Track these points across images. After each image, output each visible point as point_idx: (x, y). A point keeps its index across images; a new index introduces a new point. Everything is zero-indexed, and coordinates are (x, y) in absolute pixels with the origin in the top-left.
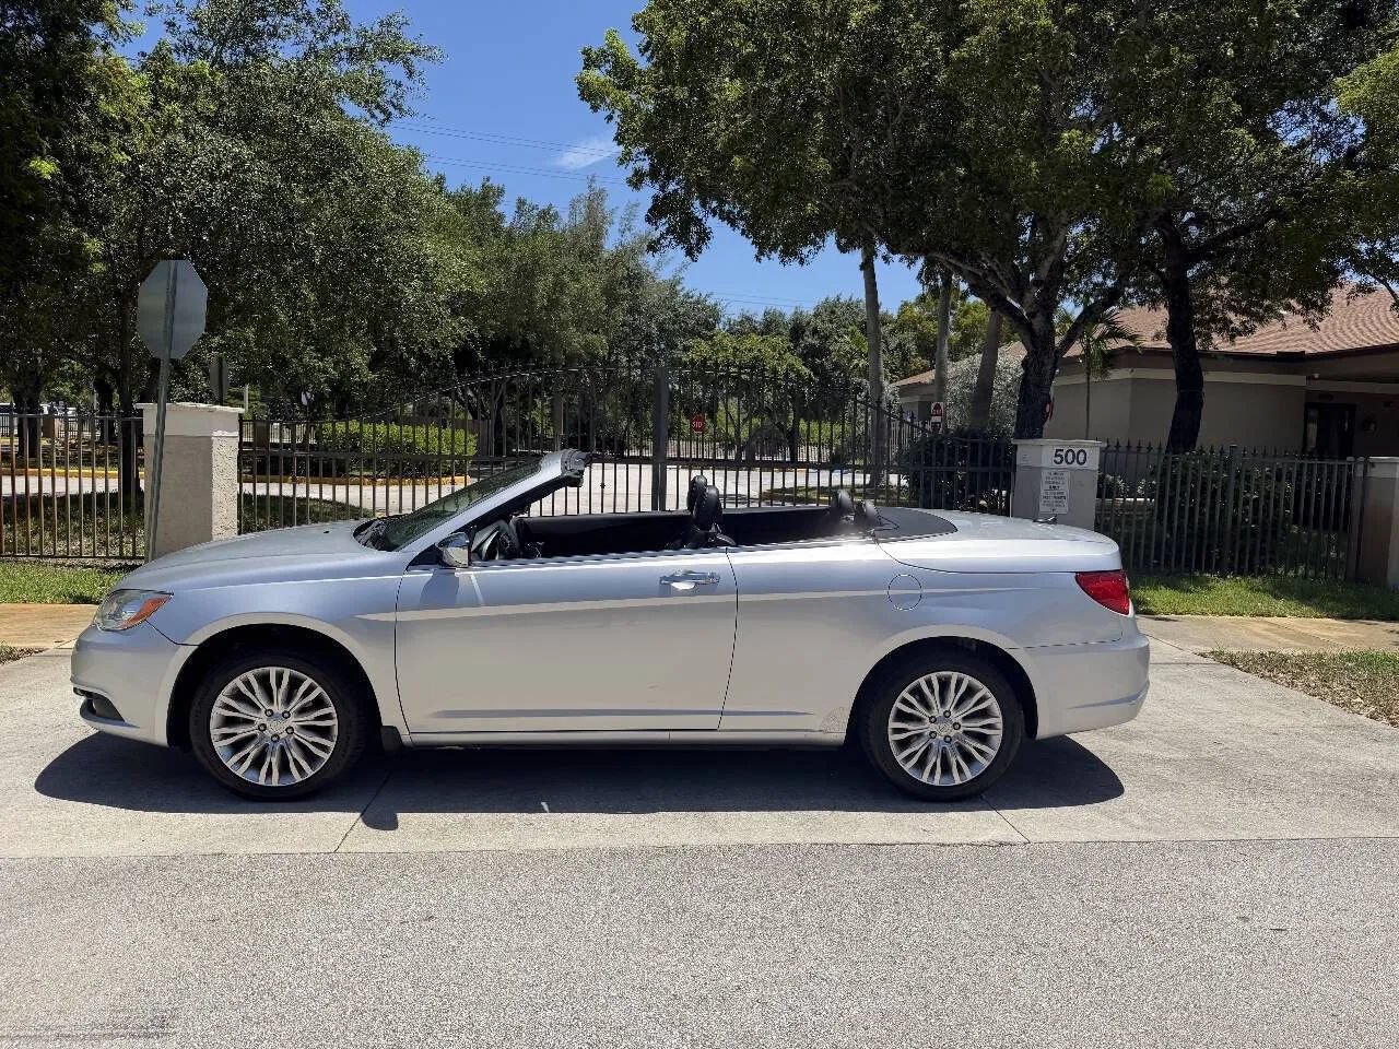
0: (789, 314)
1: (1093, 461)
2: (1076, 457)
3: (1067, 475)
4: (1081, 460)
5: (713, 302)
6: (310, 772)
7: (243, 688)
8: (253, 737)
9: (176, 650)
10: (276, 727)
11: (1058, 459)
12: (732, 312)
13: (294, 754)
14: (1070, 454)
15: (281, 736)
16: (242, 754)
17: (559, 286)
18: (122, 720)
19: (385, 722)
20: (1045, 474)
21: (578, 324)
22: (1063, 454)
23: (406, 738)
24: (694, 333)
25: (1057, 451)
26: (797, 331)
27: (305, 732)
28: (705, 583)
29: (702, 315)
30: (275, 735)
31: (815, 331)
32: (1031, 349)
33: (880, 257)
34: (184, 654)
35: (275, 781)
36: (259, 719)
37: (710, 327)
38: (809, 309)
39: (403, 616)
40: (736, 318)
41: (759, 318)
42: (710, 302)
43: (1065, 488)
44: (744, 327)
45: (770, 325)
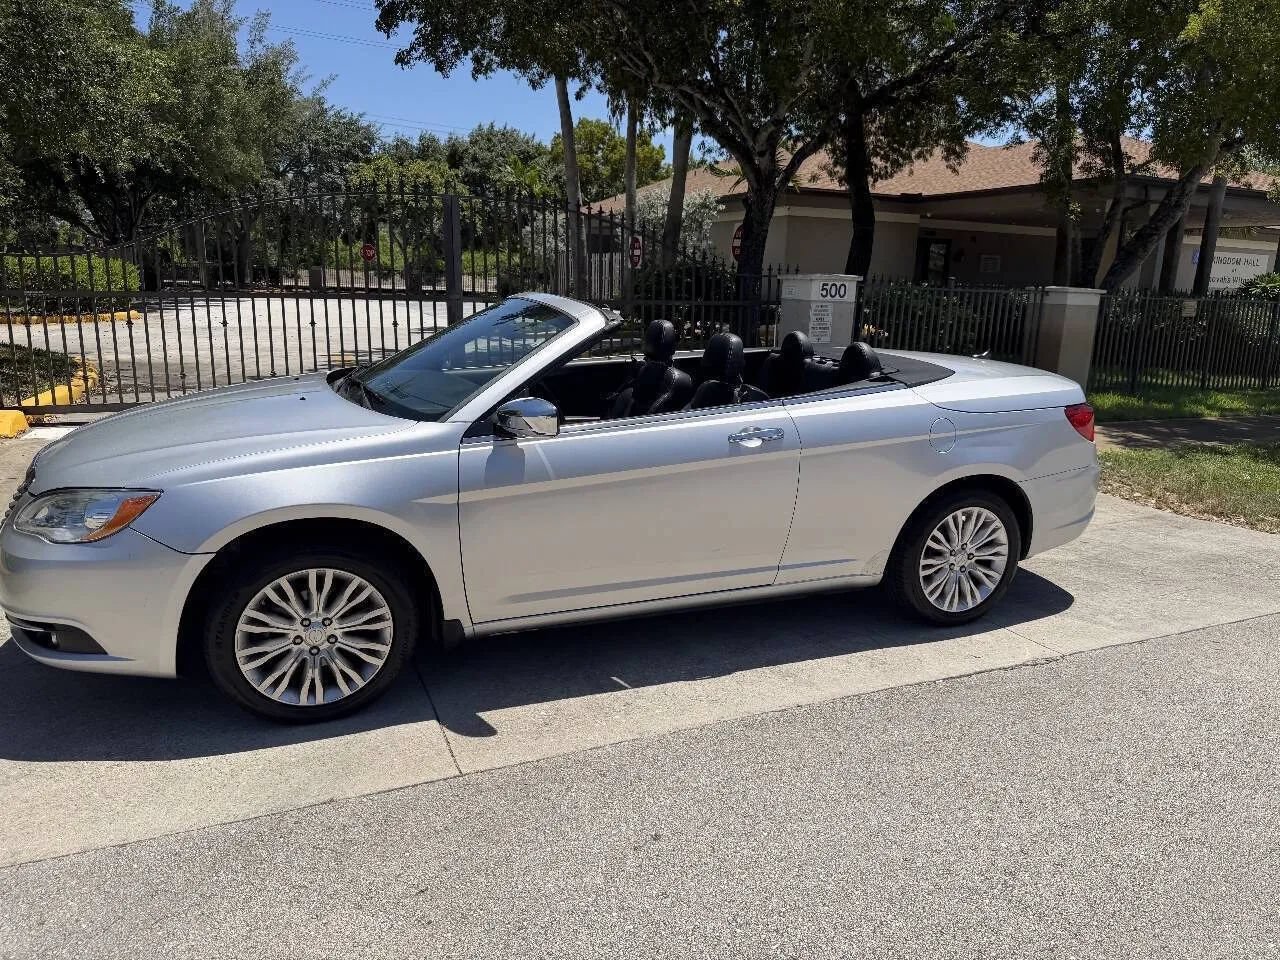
0: (443, 140)
1: (851, 296)
2: (838, 291)
3: (830, 308)
4: (842, 293)
5: (365, 124)
6: (360, 683)
7: (274, 598)
8: (289, 652)
9: (186, 561)
10: (317, 637)
11: (824, 293)
12: (387, 135)
13: (339, 665)
14: (834, 288)
15: (321, 648)
16: (276, 675)
17: (216, 98)
18: (106, 653)
19: (448, 616)
20: (813, 306)
21: (239, 142)
22: (828, 287)
23: (468, 629)
24: (348, 155)
25: (824, 285)
26: (455, 157)
27: (349, 639)
28: (773, 439)
29: (357, 137)
30: (315, 647)
31: (475, 159)
32: (755, 186)
33: (594, 87)
34: (196, 565)
35: (320, 699)
36: (296, 629)
37: (365, 149)
38: (464, 135)
39: (466, 497)
40: (390, 141)
41: (415, 142)
42: (364, 123)
43: (829, 319)
44: (402, 153)
45: (427, 150)
